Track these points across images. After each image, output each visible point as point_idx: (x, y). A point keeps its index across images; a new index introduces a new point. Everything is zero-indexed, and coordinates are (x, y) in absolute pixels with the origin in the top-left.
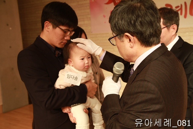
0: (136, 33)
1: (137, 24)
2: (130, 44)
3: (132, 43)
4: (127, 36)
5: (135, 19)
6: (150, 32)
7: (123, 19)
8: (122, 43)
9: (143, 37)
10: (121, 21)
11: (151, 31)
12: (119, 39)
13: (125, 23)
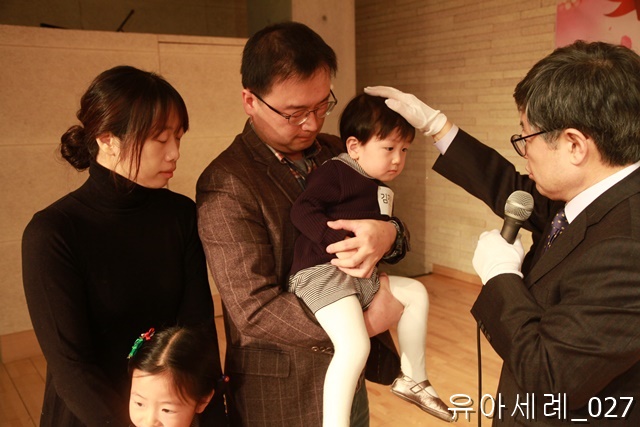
0: (597, 130)
1: (603, 109)
2: (575, 157)
3: (581, 152)
4: (570, 135)
5: (601, 97)
6: (630, 133)
8: (551, 153)
9: (612, 142)
10: (564, 98)
11: (633, 126)
12: (547, 142)
13: (572, 104)
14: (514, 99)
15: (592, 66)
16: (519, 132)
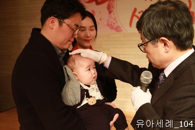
0: (173, 37)
2: (166, 49)
4: (162, 40)
5: (173, 22)
6: (187, 36)
7: (159, 23)
8: (156, 49)
9: (180, 41)
13: (161, 27)
14: (136, 29)
15: (166, 10)
16: (141, 42)
